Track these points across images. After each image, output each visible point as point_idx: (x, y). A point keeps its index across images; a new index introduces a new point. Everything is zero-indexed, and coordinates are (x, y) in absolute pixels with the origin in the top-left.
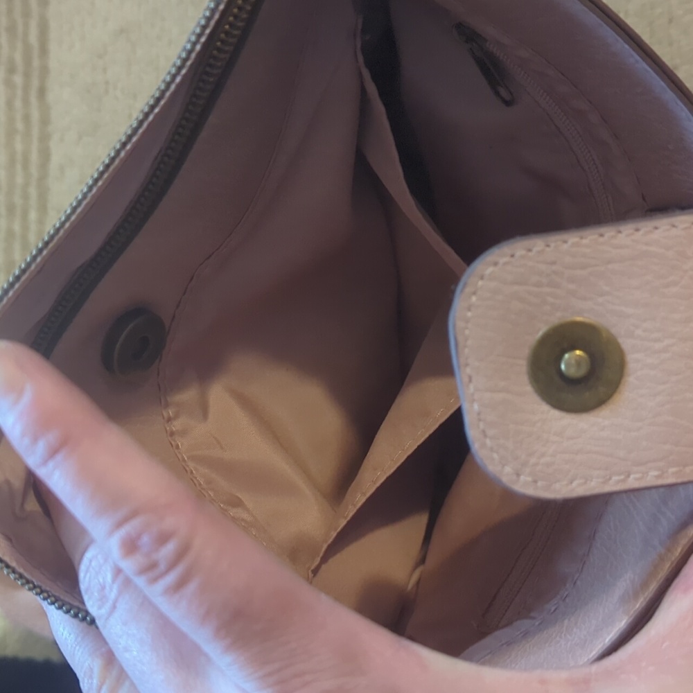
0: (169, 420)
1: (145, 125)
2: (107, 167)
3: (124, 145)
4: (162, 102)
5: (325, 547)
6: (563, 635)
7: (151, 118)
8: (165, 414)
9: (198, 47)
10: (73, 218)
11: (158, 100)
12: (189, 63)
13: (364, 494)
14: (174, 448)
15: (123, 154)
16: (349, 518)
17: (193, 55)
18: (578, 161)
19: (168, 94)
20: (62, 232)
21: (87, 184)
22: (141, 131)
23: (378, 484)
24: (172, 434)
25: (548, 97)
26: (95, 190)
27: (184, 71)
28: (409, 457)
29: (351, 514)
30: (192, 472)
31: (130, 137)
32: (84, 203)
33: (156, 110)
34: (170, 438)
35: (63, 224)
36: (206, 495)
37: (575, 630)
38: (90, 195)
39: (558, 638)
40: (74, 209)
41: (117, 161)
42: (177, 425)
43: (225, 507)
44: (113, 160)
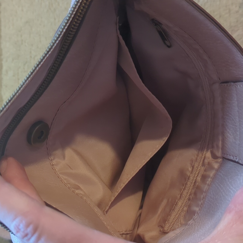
0: (51, 160)
1: (46, 58)
2: (32, 73)
3: (38, 65)
4: (52, 50)
5: (110, 203)
6: (196, 232)
7: (48, 55)
8: (50, 159)
9: (64, 30)
10: (19, 92)
11: (50, 49)
12: (61, 36)
13: (124, 183)
14: (54, 170)
15: (37, 69)
16: (119, 192)
17: (63, 33)
18: (195, 66)
19: (54, 47)
20: (15, 97)
21: (25, 79)
22: (44, 60)
23: (129, 180)
24: (53, 165)
25: (184, 44)
26: (27, 81)
27: (59, 39)
28: (140, 170)
29: (120, 191)
30: (61, 178)
31: (40, 63)
32: (24, 86)
33: (50, 53)
34: (52, 167)
35: (16, 94)
36: (67, 186)
37: (200, 230)
38: (25, 84)
39: (194, 233)
40: (20, 89)
41: (35, 71)
42: (54, 162)
43: (74, 190)
44: (34, 71)
